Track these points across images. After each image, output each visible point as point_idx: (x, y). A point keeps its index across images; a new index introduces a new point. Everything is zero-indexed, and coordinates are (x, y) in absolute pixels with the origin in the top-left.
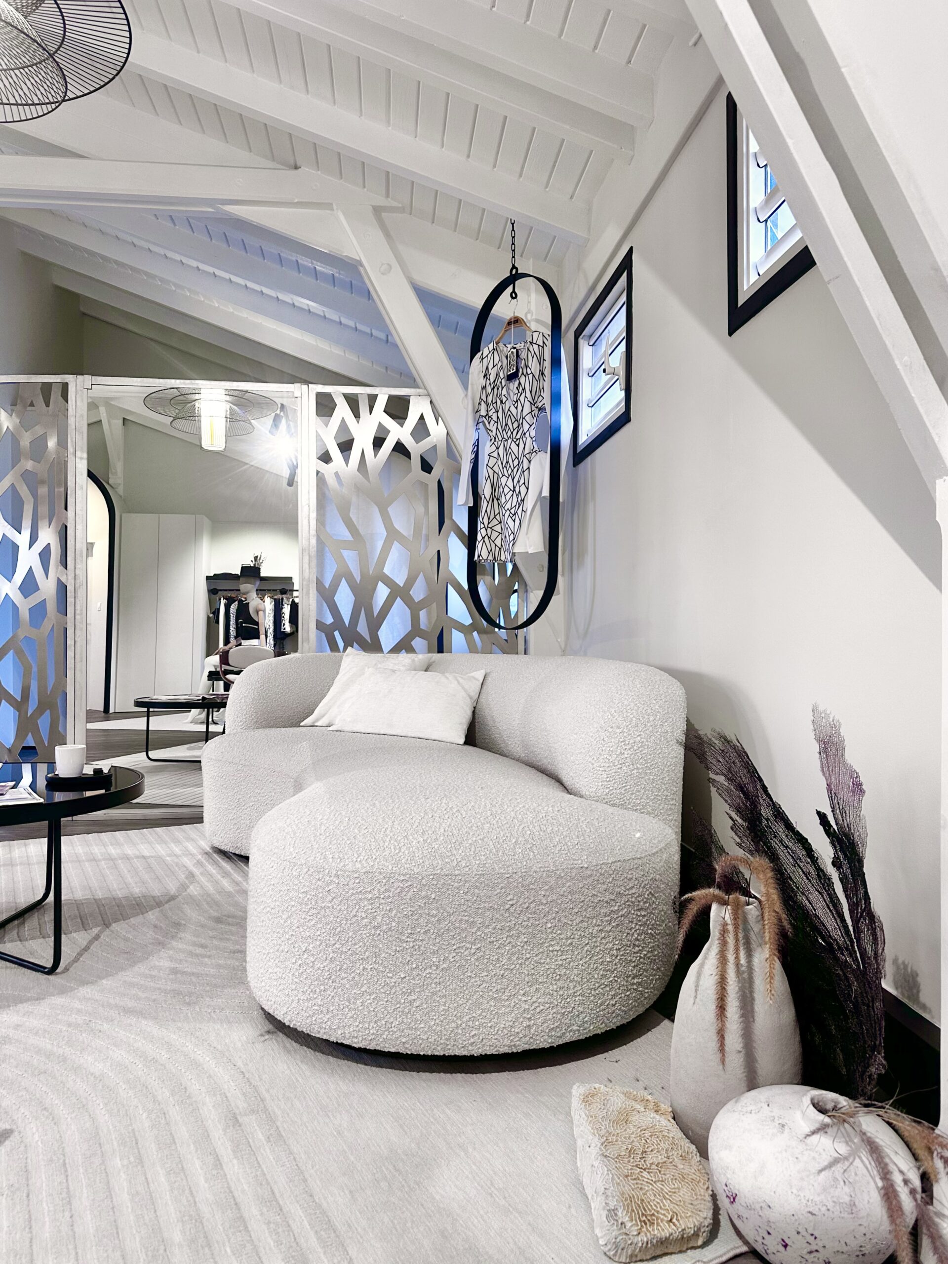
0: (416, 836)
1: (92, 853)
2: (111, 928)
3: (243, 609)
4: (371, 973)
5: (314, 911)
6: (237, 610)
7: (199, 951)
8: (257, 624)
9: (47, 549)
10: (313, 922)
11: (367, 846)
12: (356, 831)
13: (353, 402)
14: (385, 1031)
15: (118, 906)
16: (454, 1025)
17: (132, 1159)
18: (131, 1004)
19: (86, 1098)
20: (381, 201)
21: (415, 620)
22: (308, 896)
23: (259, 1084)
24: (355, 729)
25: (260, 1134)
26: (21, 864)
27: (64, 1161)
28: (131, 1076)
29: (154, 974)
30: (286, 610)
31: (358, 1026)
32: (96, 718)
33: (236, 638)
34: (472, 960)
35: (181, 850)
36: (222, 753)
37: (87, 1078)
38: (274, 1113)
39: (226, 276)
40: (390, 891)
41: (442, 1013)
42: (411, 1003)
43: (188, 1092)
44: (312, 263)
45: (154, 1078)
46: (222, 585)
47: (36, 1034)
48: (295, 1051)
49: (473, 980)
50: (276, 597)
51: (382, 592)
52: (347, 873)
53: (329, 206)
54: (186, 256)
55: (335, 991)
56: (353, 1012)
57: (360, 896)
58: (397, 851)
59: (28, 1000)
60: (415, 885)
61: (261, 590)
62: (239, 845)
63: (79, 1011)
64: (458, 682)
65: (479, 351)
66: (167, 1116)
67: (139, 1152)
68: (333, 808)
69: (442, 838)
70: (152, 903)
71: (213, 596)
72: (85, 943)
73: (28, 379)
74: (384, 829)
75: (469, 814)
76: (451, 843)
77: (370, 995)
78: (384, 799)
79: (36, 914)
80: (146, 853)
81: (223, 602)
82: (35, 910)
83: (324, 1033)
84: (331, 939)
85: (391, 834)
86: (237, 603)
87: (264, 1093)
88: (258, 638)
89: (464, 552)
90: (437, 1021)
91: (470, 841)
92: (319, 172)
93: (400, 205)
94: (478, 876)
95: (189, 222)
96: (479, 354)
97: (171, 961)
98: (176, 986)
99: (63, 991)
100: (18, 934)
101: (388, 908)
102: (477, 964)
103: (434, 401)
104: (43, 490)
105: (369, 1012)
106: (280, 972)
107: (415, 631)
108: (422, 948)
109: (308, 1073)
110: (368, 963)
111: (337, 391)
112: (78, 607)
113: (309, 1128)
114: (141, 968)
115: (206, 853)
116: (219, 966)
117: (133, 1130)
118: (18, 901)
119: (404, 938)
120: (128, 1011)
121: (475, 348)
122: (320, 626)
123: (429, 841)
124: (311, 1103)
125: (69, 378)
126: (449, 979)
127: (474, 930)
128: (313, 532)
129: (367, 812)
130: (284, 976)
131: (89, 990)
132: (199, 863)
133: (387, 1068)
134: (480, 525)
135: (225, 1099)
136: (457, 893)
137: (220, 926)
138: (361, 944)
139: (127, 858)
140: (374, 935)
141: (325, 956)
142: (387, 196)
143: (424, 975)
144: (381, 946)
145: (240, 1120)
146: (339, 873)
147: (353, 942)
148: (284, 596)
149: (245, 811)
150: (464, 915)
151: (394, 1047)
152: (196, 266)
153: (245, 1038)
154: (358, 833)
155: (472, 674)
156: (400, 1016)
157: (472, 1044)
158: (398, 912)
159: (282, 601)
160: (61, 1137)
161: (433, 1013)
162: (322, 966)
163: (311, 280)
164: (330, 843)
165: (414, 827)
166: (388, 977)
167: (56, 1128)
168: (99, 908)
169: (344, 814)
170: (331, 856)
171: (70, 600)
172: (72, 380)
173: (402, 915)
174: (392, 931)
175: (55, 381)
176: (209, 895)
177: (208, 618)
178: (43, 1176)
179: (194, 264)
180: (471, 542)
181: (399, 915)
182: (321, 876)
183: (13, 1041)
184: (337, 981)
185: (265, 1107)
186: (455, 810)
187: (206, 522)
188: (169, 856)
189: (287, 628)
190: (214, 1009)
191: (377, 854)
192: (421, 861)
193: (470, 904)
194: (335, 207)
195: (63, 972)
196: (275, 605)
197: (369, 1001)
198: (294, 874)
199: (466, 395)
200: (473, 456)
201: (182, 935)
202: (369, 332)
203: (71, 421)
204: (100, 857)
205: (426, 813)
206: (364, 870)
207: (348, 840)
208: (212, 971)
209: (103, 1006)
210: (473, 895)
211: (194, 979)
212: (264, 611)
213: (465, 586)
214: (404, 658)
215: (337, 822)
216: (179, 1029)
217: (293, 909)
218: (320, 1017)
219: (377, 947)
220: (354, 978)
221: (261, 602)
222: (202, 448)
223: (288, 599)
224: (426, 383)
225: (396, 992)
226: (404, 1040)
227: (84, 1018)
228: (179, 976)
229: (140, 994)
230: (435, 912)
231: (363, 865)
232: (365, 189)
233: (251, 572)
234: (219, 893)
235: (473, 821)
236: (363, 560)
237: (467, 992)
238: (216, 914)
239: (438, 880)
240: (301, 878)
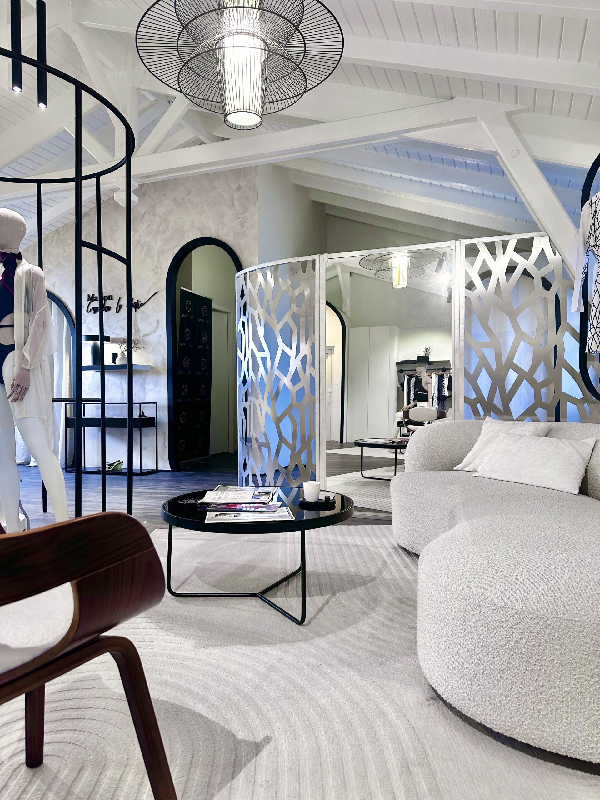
0: (541, 583)
1: (328, 539)
2: (336, 596)
3: (418, 381)
4: (506, 681)
5: (463, 627)
6: (415, 382)
7: (388, 623)
8: (427, 392)
9: (305, 358)
10: (463, 634)
11: (502, 586)
12: (494, 572)
13: (491, 247)
14: (518, 726)
15: (341, 581)
16: (575, 736)
17: (339, 782)
18: (345, 656)
19: (315, 724)
20: (511, 107)
21: (537, 395)
22: (459, 616)
23: (425, 741)
24: (493, 477)
25: (425, 786)
26: (290, 542)
27: (299, 770)
28: (342, 714)
29: (359, 636)
30: (446, 382)
31: (496, 717)
32: (335, 446)
33: (414, 400)
34: (591, 689)
35: (379, 544)
36: (402, 486)
37: (316, 708)
38: (435, 770)
39: (408, 177)
40: (521, 624)
41: (565, 725)
42: (539, 711)
43: (377, 736)
44: (463, 159)
45: (356, 719)
46: (405, 367)
47: (290, 667)
48: (451, 719)
49: (592, 705)
50: (439, 374)
51: (512, 376)
52: (487, 605)
53: (475, 119)
54: (383, 169)
55: (479, 687)
56: (493, 706)
57: (497, 624)
58: (526, 594)
59: (286, 641)
60: (541, 623)
61: (429, 370)
62: (414, 547)
63: (315, 656)
64: (573, 447)
65: (589, 199)
66: (363, 752)
67: (344, 777)
68: (476, 549)
69: (563, 588)
70: (361, 581)
71: (401, 374)
72: (320, 605)
73: (294, 260)
74: (515, 574)
75: (587, 570)
76: (571, 594)
77: (507, 697)
78: (515, 546)
79: (295, 579)
80: (359, 543)
81: (406, 377)
82: (295, 576)
83: (472, 715)
84: (476, 650)
85: (521, 579)
86: (415, 378)
87: (428, 750)
88: (427, 400)
89: (576, 346)
90: (561, 730)
91: (588, 594)
92: (468, 98)
93: (526, 107)
94: (596, 625)
95: (385, 149)
96: (589, 202)
97: (371, 628)
98: (373, 648)
99: (306, 639)
100: (285, 591)
101: (519, 637)
102: (595, 693)
103: (552, 239)
104: (302, 320)
105: (505, 709)
106: (439, 662)
107: (538, 404)
108: (548, 672)
109: (460, 741)
110: (504, 673)
111: (480, 242)
112: (321, 391)
113: (460, 790)
114: (352, 630)
115: (394, 548)
116: (401, 638)
117: (341, 757)
118: (287, 568)
119: (532, 662)
120: (343, 661)
121: (585, 197)
122: (467, 400)
123: (552, 589)
124: (461, 768)
125: (316, 257)
126: (571, 700)
127: (592, 667)
128: (462, 337)
129: (502, 557)
130: (442, 666)
131: (321, 641)
132: (390, 555)
133: (519, 750)
134: (589, 327)
135: (401, 748)
136: (578, 636)
137: (402, 605)
138: (498, 658)
139: (347, 545)
140: (508, 654)
141: (471, 661)
142: (517, 102)
143: (550, 692)
144: (514, 663)
145: (411, 769)
146: (481, 603)
147: (493, 656)
148: (444, 373)
149: (418, 526)
150: (583, 654)
151: (525, 740)
152: (390, 174)
153: (416, 700)
154: (495, 574)
155: (584, 441)
156: (530, 719)
157: (591, 754)
158: (527, 641)
159: (443, 376)
160: (298, 751)
161: (557, 723)
162: (469, 667)
163: (463, 170)
164: (474, 578)
165: (540, 575)
166: (520, 688)
167: (296, 742)
168: (330, 580)
169: (484, 556)
170: (475, 589)
171: (317, 386)
172: (317, 257)
173: (531, 644)
174: (523, 654)
175: (309, 259)
176: (395, 580)
177: (398, 387)
178: (286, 779)
179: (389, 173)
180: (582, 338)
181: (528, 644)
182: (467, 603)
183: (277, 670)
184: (481, 680)
185: (428, 762)
186: (574, 565)
187: (397, 329)
188: (372, 547)
189: (446, 393)
190: (397, 671)
191: (511, 593)
192: (546, 605)
193: (588, 646)
194: (479, 119)
195: (307, 625)
196: (439, 379)
197: (505, 702)
198: (448, 597)
199: (578, 232)
200: (584, 276)
201: (377, 608)
202: (504, 197)
203: (317, 282)
204: (333, 543)
205: (550, 565)
206: (500, 605)
207: (488, 578)
208: (396, 640)
209: (328, 654)
210: (592, 639)
211: (384, 645)
212: (431, 384)
213: (578, 370)
214: (529, 427)
215: (479, 563)
216: (374, 682)
217: (448, 622)
218: (468, 702)
219: (510, 663)
220: (493, 681)
221: (429, 378)
222: (393, 287)
223: (447, 374)
224: (546, 228)
225: (526, 700)
226: (533, 737)
227: (317, 661)
228: (375, 640)
229: (351, 650)
230: (558, 647)
231: (499, 600)
232: (500, 102)
233: (423, 360)
234: (402, 580)
235: (590, 576)
236: (498, 356)
237: (586, 713)
238: (399, 596)
239: (561, 623)
240: (453, 601)
